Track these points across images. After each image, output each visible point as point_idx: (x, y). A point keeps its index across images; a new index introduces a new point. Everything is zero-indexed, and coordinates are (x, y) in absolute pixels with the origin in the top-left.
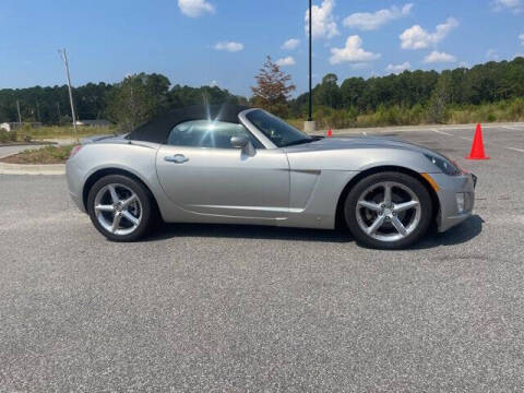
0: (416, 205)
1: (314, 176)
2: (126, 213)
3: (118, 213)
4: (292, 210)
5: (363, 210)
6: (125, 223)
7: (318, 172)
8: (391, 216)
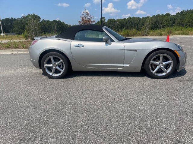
0: (171, 62)
1: (134, 52)
2: (57, 67)
3: (54, 68)
4: (125, 65)
5: (152, 64)
6: (57, 72)
7: (136, 51)
8: (162, 66)
